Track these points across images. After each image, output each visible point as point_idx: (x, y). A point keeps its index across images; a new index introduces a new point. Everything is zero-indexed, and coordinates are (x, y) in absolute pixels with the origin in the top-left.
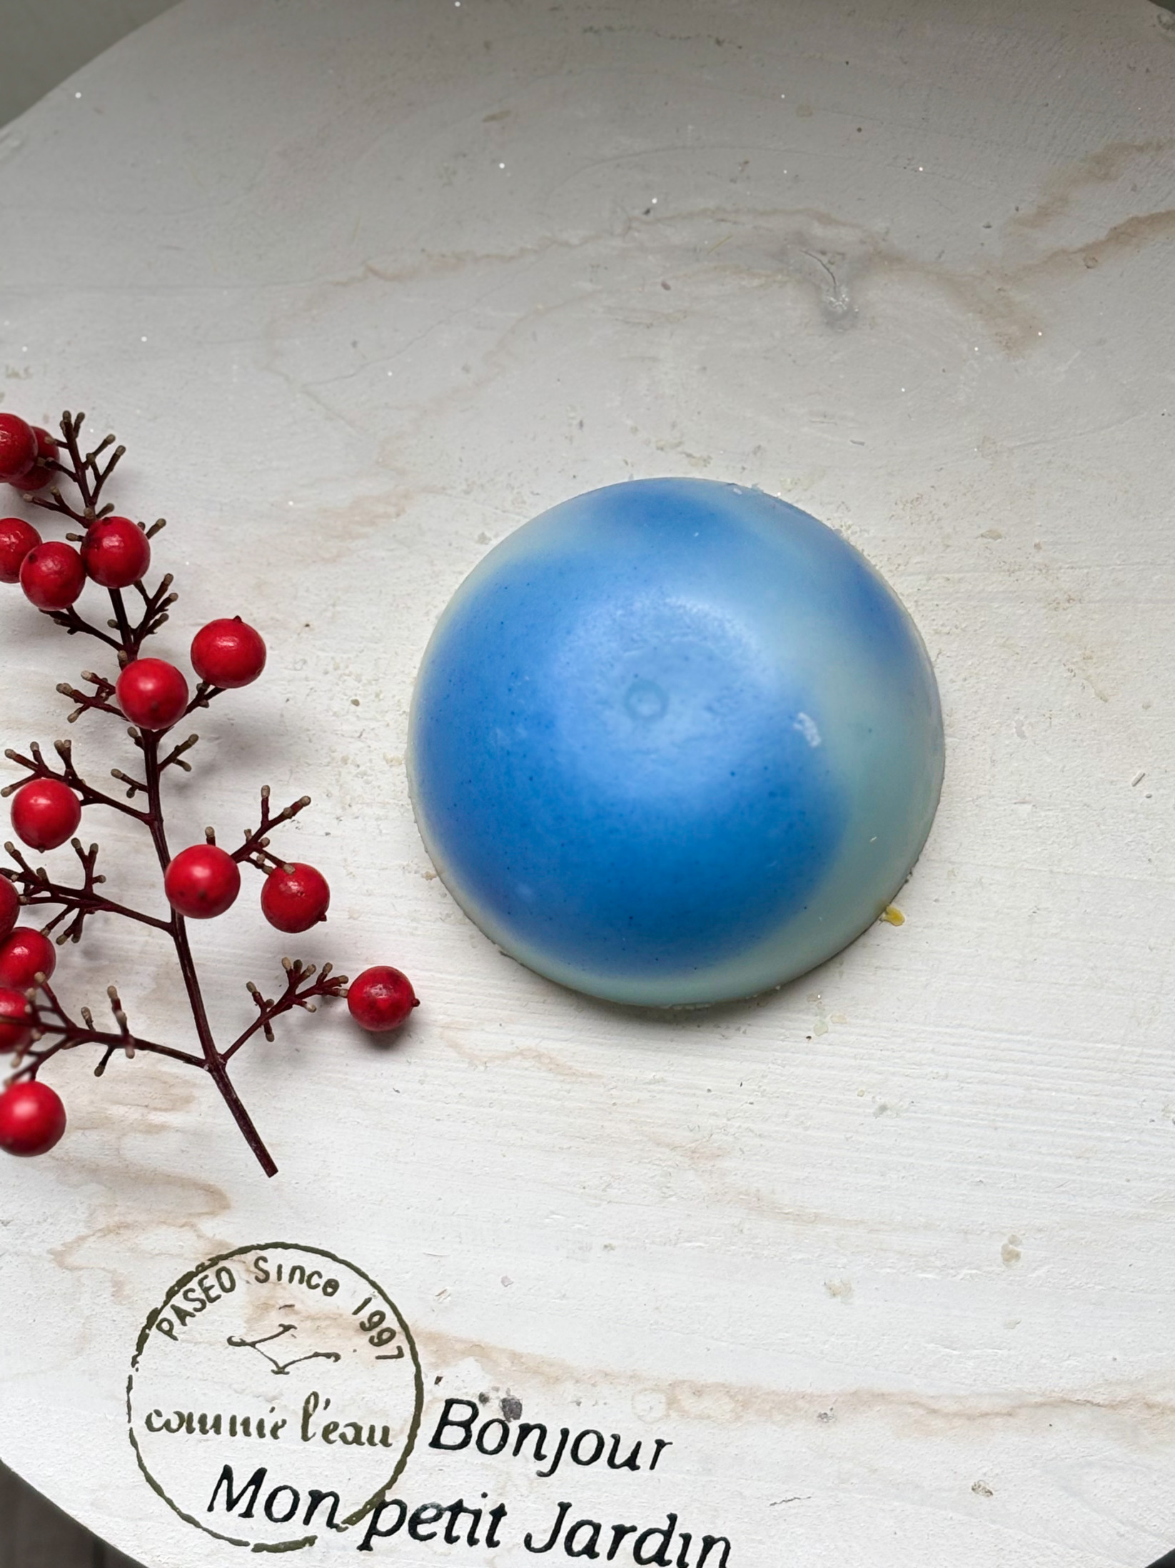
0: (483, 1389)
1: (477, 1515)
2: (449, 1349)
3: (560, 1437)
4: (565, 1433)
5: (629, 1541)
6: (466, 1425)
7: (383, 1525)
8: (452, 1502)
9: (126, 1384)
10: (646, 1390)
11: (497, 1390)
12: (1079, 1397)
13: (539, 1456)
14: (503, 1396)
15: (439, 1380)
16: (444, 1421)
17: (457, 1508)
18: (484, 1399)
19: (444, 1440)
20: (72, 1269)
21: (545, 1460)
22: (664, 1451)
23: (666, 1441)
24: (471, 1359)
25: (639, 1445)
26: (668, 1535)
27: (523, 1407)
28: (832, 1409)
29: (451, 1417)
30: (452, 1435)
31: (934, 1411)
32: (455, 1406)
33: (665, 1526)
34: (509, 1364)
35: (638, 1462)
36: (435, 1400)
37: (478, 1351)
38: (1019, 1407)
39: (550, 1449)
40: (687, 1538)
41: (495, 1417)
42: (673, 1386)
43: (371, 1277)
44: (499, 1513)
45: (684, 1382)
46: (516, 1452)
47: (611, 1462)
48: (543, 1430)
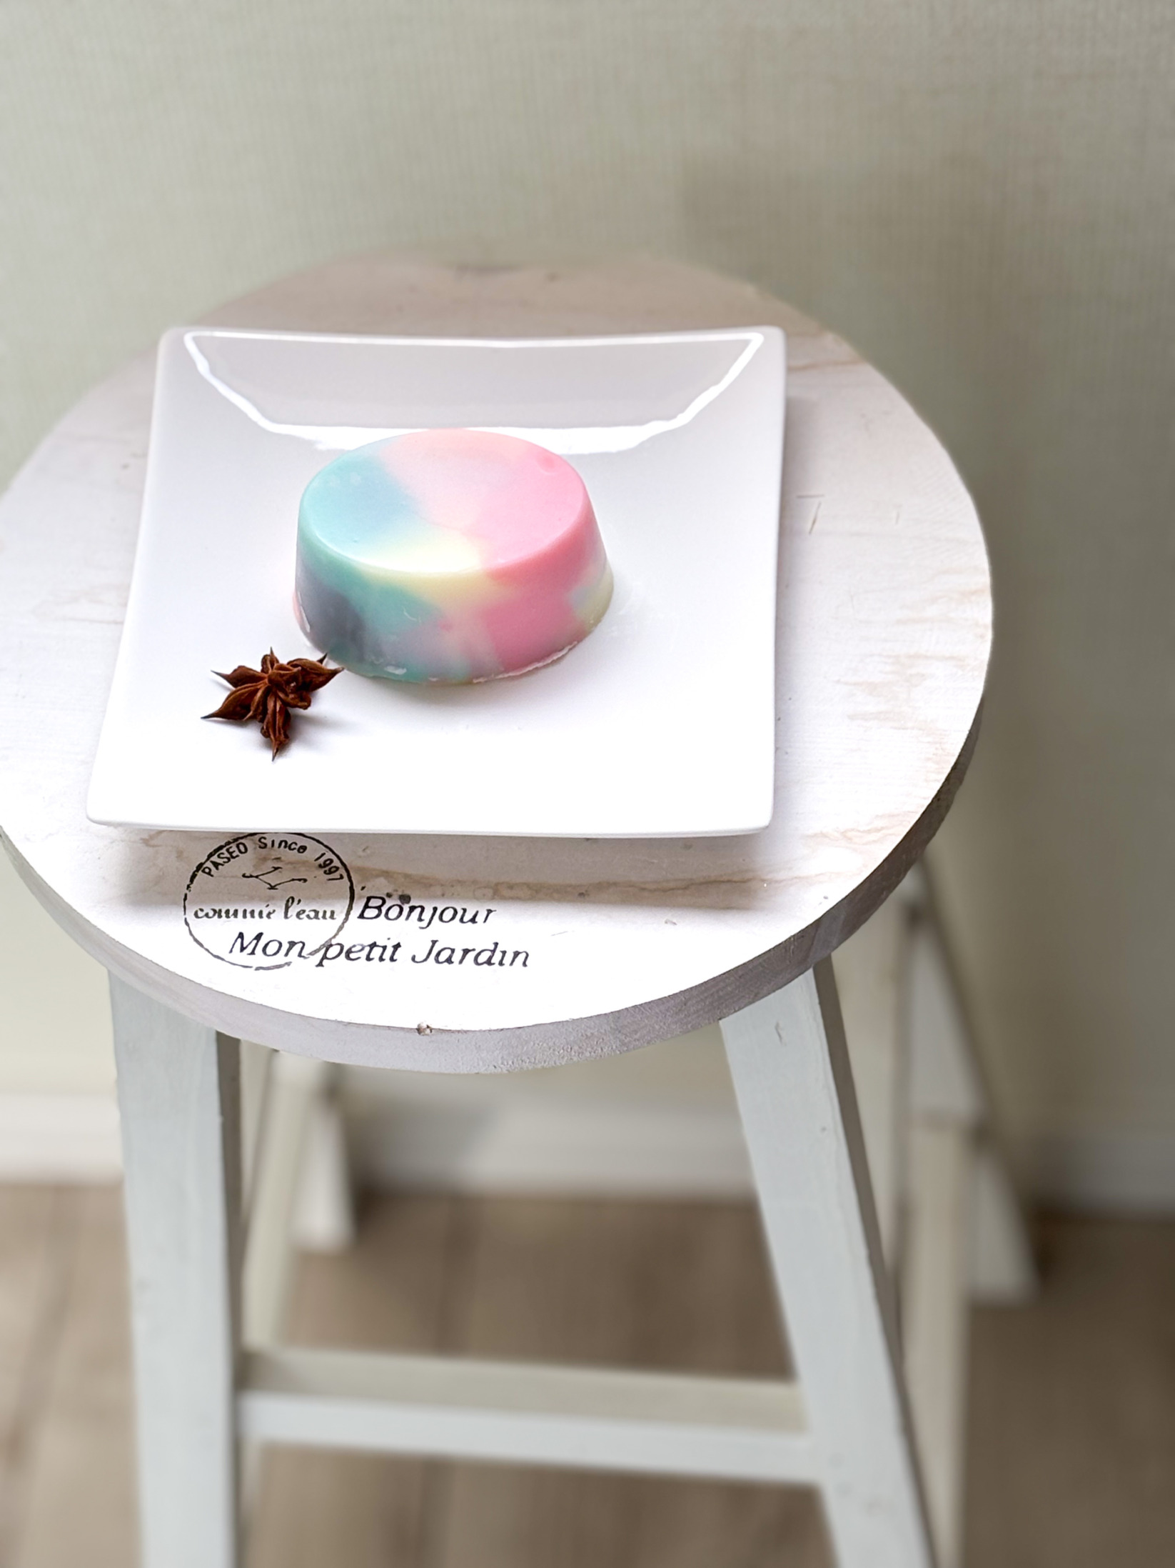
0: (390, 891)
1: (385, 948)
2: (367, 874)
3: (432, 911)
4: (435, 909)
5: (471, 956)
6: (379, 908)
7: (329, 955)
8: (371, 943)
9: (183, 897)
10: (479, 888)
11: (396, 891)
12: (725, 878)
13: (420, 919)
14: (400, 893)
15: (363, 888)
16: (366, 906)
17: (373, 945)
18: (389, 895)
19: (366, 915)
20: (154, 846)
21: (422, 922)
22: (491, 915)
23: (492, 909)
24: (382, 880)
25: (477, 912)
26: (493, 951)
27: (412, 897)
28: (586, 891)
29: (370, 904)
30: (370, 913)
31: (644, 889)
32: (372, 900)
33: (492, 947)
34: (403, 880)
35: (477, 920)
36: (360, 897)
37: (386, 874)
38: (692, 884)
39: (426, 916)
40: (504, 953)
41: (395, 903)
42: (497, 884)
43: (325, 843)
44: (397, 946)
45: (503, 883)
46: (407, 918)
47: (462, 920)
48: (423, 909)
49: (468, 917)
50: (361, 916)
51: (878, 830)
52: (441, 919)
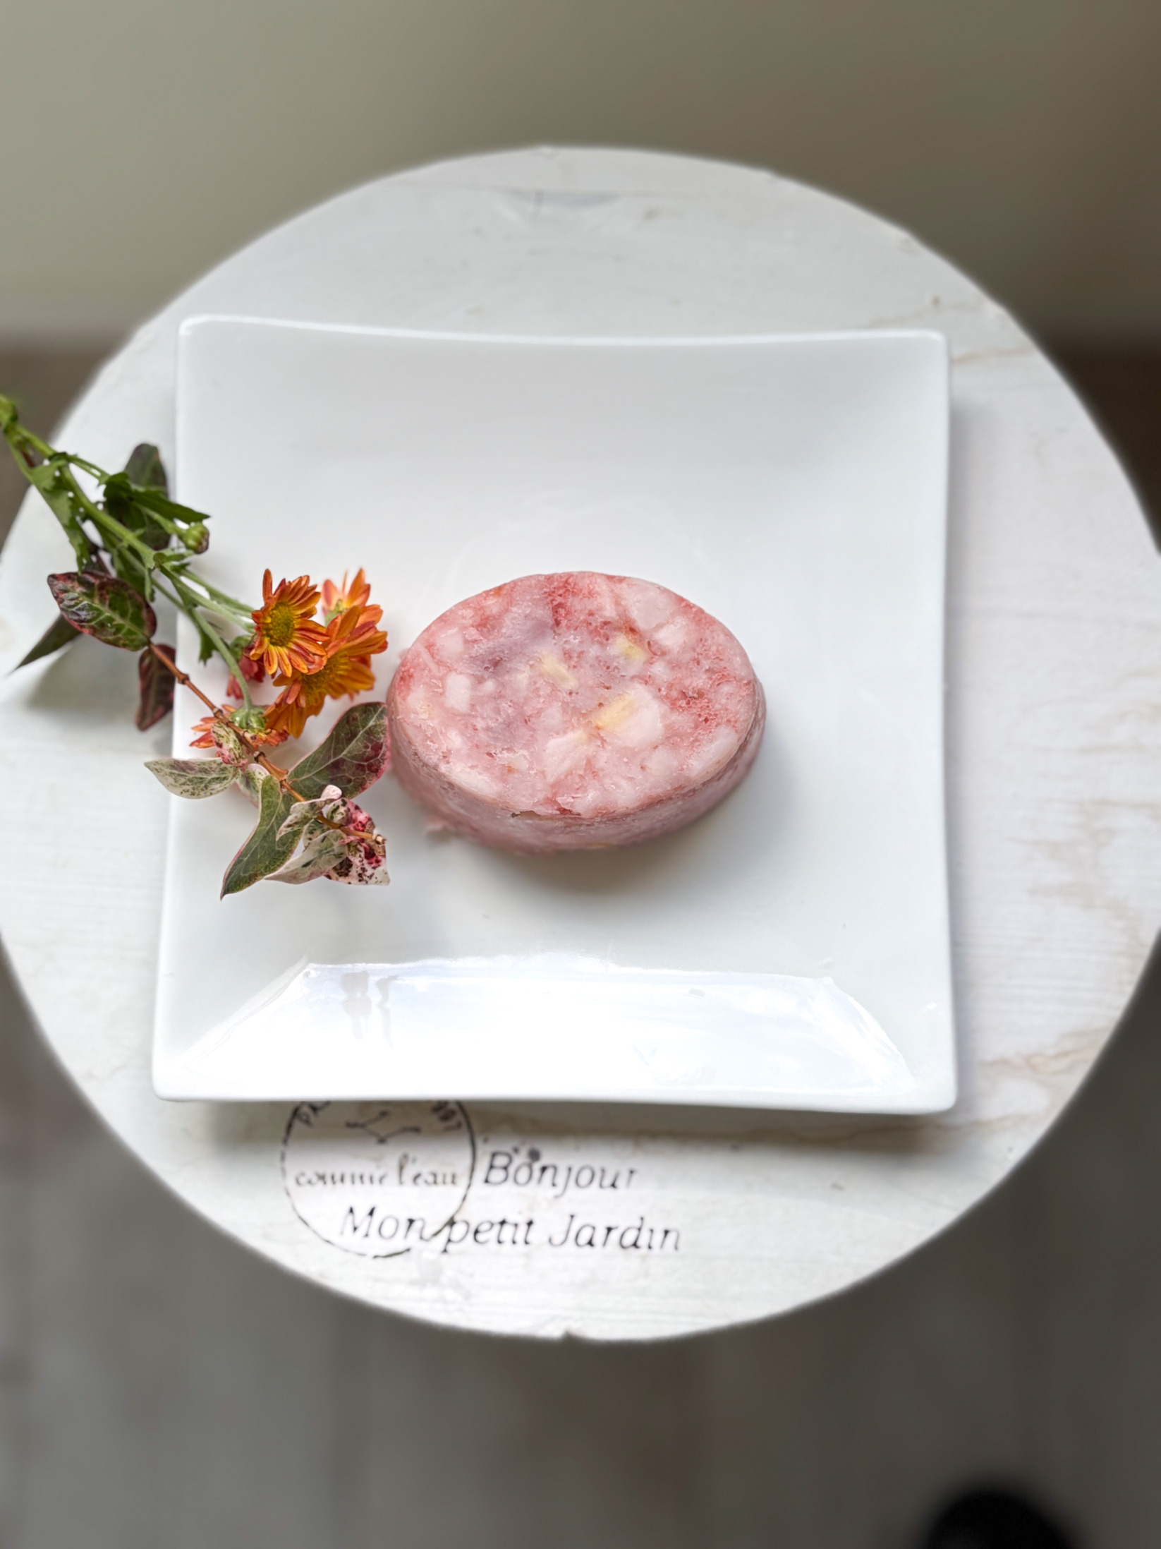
0: (515, 1145)
1: (516, 1225)
2: (490, 1120)
3: (566, 1172)
4: (570, 1169)
5: (615, 1236)
6: (505, 1168)
7: (454, 1236)
8: (500, 1219)
9: (280, 1156)
10: (620, 1138)
11: (524, 1144)
13: (554, 1185)
14: (529, 1148)
15: (486, 1141)
16: (492, 1167)
17: (503, 1223)
18: (516, 1150)
19: (491, 1178)
21: (556, 1189)
22: (635, 1177)
23: (635, 1168)
24: (506, 1126)
25: (618, 1173)
26: (639, 1229)
27: (542, 1152)
29: (495, 1164)
30: (497, 1175)
32: (497, 1157)
33: (638, 1224)
34: (529, 1127)
35: (618, 1184)
36: (484, 1154)
37: (510, 1120)
40: (652, 1231)
41: (524, 1162)
44: (530, 1224)
46: (539, 1183)
47: (601, 1186)
48: (555, 1168)
49: (607, 1181)
50: (487, 1181)
51: (1065, 1054)
52: (577, 1182)
